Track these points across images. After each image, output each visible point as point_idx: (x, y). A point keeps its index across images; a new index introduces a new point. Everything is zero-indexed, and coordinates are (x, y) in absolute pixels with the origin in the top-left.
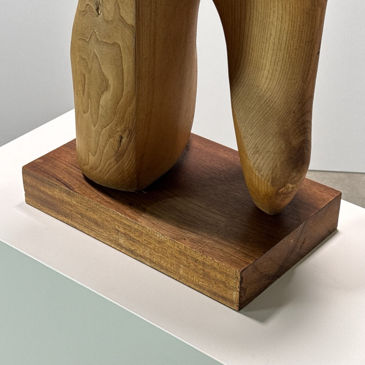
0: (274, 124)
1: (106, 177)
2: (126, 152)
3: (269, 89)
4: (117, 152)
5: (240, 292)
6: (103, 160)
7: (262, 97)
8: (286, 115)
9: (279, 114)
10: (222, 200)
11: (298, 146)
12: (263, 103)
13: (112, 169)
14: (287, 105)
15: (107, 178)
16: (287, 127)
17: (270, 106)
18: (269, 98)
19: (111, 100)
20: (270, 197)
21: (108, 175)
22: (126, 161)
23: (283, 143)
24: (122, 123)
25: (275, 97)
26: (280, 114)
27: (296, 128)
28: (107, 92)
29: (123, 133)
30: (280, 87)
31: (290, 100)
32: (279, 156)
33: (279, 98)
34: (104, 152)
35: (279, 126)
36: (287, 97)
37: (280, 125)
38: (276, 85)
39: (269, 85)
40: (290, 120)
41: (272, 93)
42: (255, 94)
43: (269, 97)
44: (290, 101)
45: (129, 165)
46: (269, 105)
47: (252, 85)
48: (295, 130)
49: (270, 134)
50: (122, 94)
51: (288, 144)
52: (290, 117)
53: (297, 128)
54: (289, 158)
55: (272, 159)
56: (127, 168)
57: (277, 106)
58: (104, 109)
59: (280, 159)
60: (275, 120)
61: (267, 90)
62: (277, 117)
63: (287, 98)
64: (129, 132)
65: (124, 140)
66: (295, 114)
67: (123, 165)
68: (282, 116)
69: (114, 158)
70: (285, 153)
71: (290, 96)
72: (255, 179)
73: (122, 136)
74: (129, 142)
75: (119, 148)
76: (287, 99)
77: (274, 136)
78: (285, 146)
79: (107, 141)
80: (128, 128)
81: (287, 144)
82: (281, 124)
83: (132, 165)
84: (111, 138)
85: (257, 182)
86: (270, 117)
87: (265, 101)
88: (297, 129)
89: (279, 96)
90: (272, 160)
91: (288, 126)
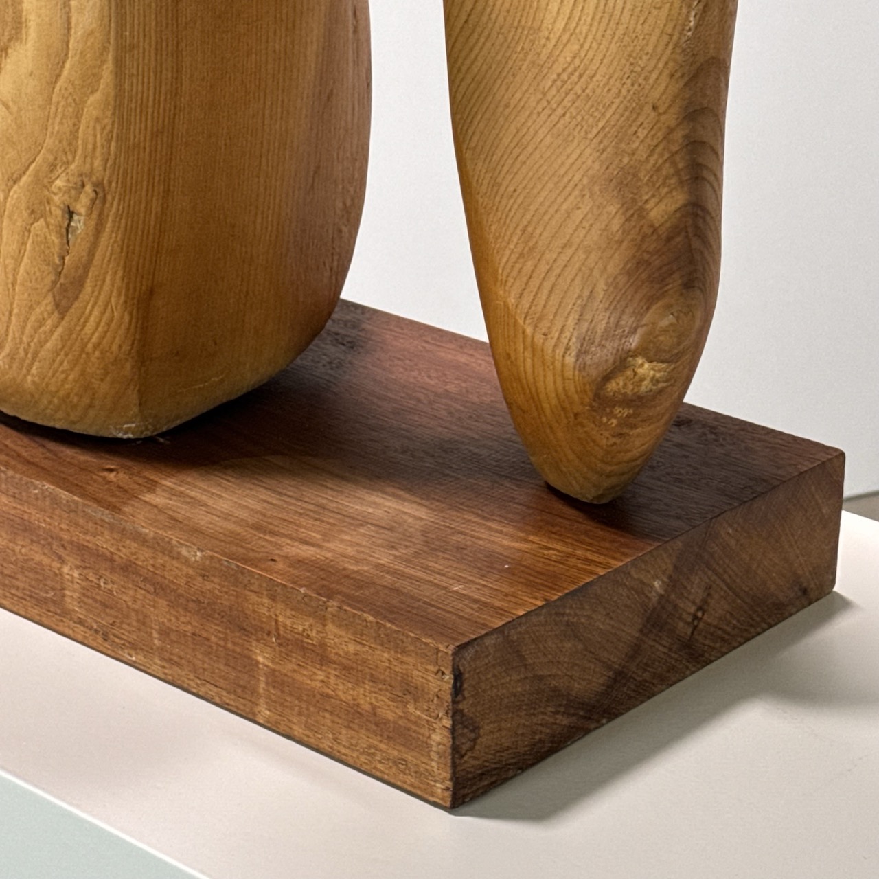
0: (588, 151)
1: (29, 378)
2: (90, 274)
3: (571, 35)
4: (60, 273)
5: (453, 730)
6: (15, 311)
7: (546, 64)
8: (628, 119)
9: (603, 115)
10: (428, 465)
11: (668, 225)
12: (550, 83)
13: (49, 345)
14: (633, 85)
15: (34, 382)
16: (631, 160)
17: (572, 92)
18: (570, 64)
19: (31, 75)
20: (576, 415)
21: (34, 371)
22: (93, 307)
23: (616, 213)
24: (70, 158)
25: (592, 60)
26: (608, 116)
27: (660, 161)
28: (17, 44)
29: (77, 199)
30: (608, 24)
31: (642, 65)
32: (600, 258)
33: (605, 61)
34: (19, 278)
35: (604, 155)
36: (630, 56)
37: (605, 153)
38: (593, 19)
39: (572, 19)
40: (642, 133)
41: (582, 46)
42: (525, 56)
43: (573, 60)
44: (643, 69)
45: (103, 324)
46: (571, 90)
47: (517, 29)
48: (659, 170)
49: (572, 184)
50: (65, 46)
51: (635, 216)
52: (642, 124)
53: (665, 161)
54: (638, 263)
55: (580, 270)
56: (94, 339)
57: (599, 91)
58: (11, 113)
59: (605, 268)
60: (590, 136)
61: (565, 38)
62: (597, 125)
63: (631, 60)
64: (95, 191)
65: (79, 223)
66: (660, 114)
67: (84, 326)
68: (612, 123)
69: (50, 298)
70: (625, 244)
71: (641, 50)
72: (525, 349)
73: (71, 209)
74: (98, 231)
75: (63, 258)
76: (631, 64)
77: (586, 192)
78: (622, 221)
79: (26, 234)
80: (91, 173)
81: (632, 215)
82: (609, 150)
83: (113, 325)
84: (36, 220)
85: (529, 362)
86: (574, 129)
87: (559, 75)
88: (667, 165)
89: (605, 56)
90: (580, 275)
91: (633, 154)
